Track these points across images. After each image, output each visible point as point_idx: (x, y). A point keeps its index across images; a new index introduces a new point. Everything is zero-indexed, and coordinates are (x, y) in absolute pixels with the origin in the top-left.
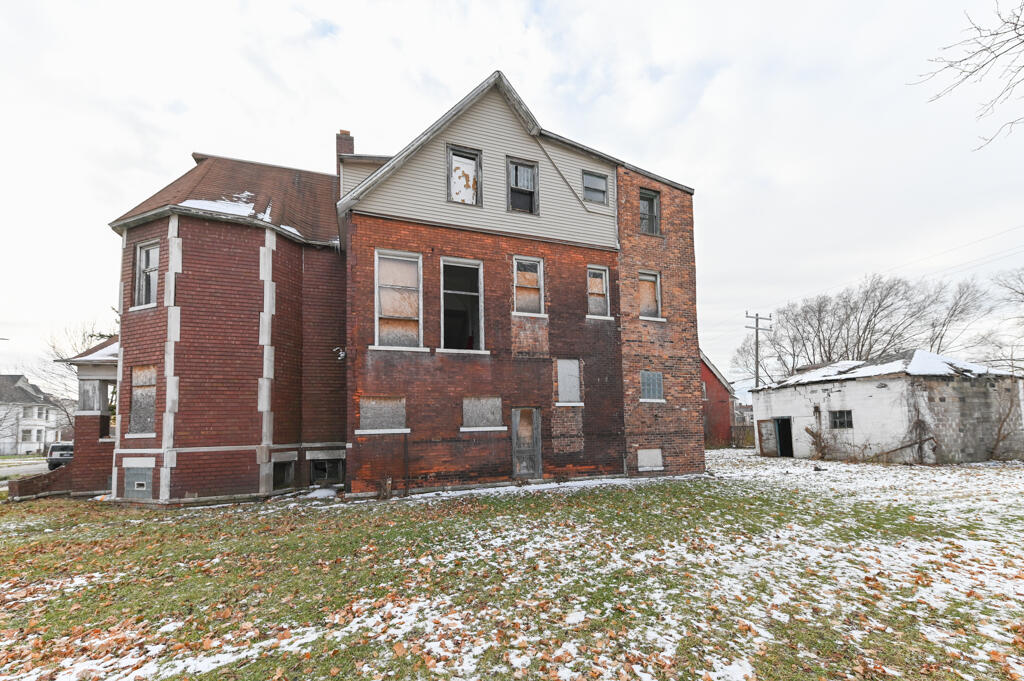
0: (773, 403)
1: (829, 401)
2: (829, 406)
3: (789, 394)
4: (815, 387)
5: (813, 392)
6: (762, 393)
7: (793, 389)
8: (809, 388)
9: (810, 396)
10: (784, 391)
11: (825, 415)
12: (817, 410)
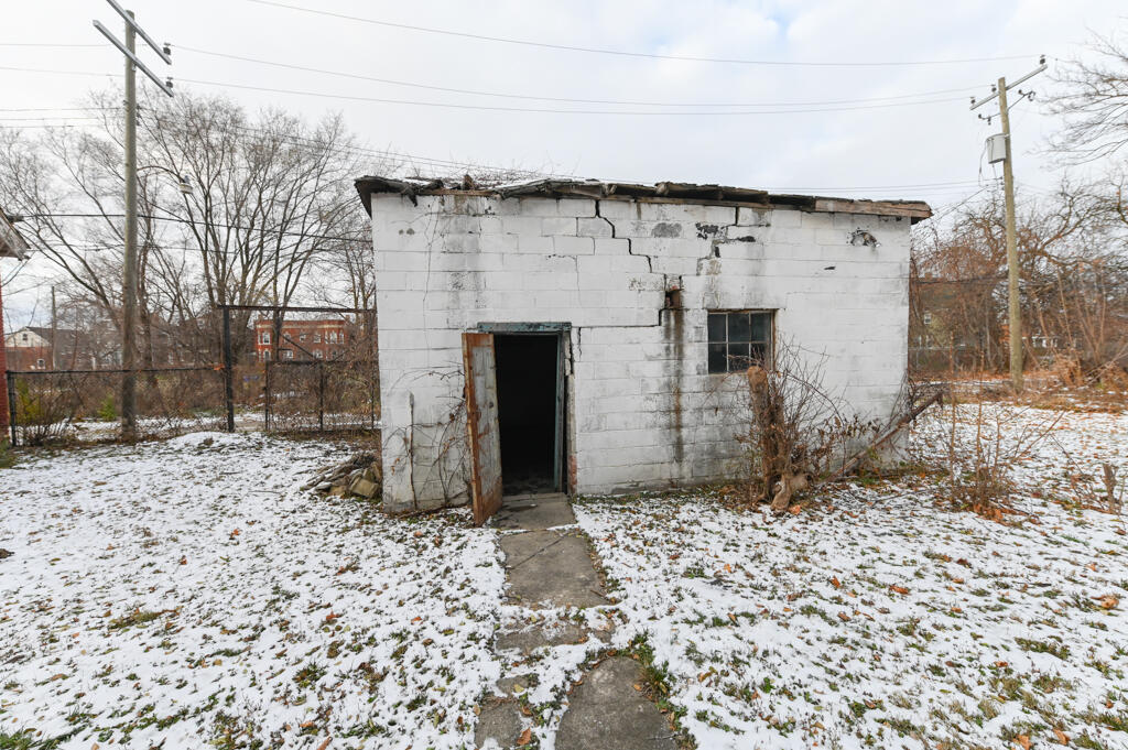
0: (488, 262)
1: (713, 272)
2: (711, 290)
3: (571, 227)
4: (675, 213)
5: (664, 230)
6: (430, 203)
7: (588, 207)
8: (652, 213)
9: (648, 244)
10: (547, 210)
11: (696, 320)
12: (673, 301)
